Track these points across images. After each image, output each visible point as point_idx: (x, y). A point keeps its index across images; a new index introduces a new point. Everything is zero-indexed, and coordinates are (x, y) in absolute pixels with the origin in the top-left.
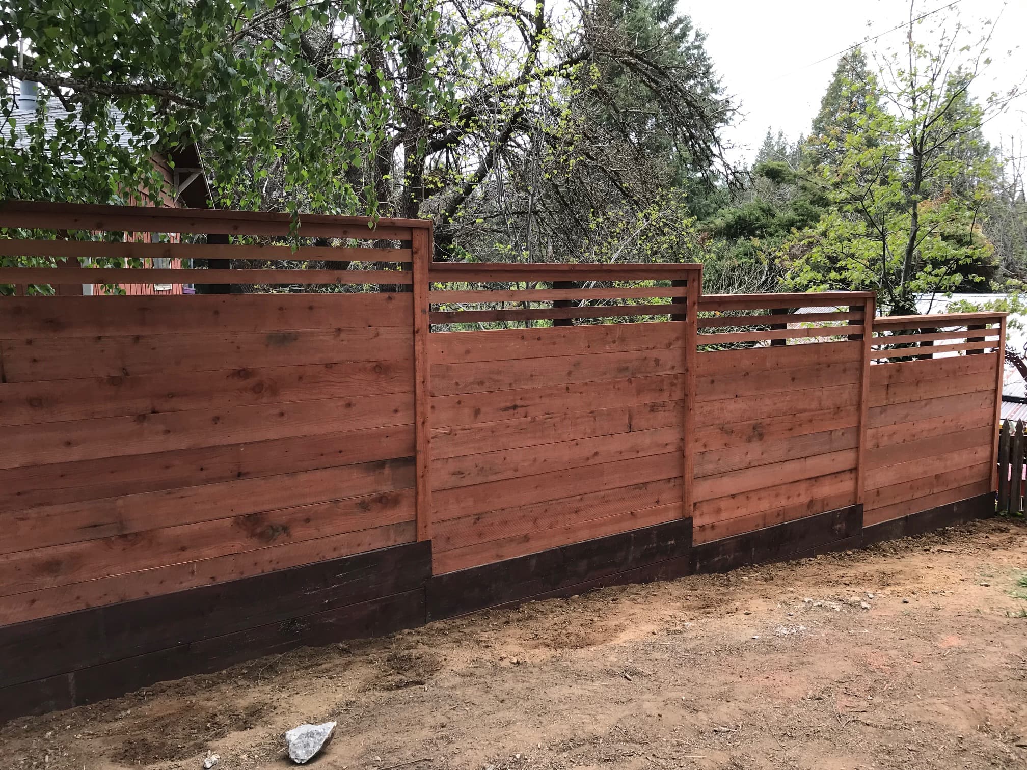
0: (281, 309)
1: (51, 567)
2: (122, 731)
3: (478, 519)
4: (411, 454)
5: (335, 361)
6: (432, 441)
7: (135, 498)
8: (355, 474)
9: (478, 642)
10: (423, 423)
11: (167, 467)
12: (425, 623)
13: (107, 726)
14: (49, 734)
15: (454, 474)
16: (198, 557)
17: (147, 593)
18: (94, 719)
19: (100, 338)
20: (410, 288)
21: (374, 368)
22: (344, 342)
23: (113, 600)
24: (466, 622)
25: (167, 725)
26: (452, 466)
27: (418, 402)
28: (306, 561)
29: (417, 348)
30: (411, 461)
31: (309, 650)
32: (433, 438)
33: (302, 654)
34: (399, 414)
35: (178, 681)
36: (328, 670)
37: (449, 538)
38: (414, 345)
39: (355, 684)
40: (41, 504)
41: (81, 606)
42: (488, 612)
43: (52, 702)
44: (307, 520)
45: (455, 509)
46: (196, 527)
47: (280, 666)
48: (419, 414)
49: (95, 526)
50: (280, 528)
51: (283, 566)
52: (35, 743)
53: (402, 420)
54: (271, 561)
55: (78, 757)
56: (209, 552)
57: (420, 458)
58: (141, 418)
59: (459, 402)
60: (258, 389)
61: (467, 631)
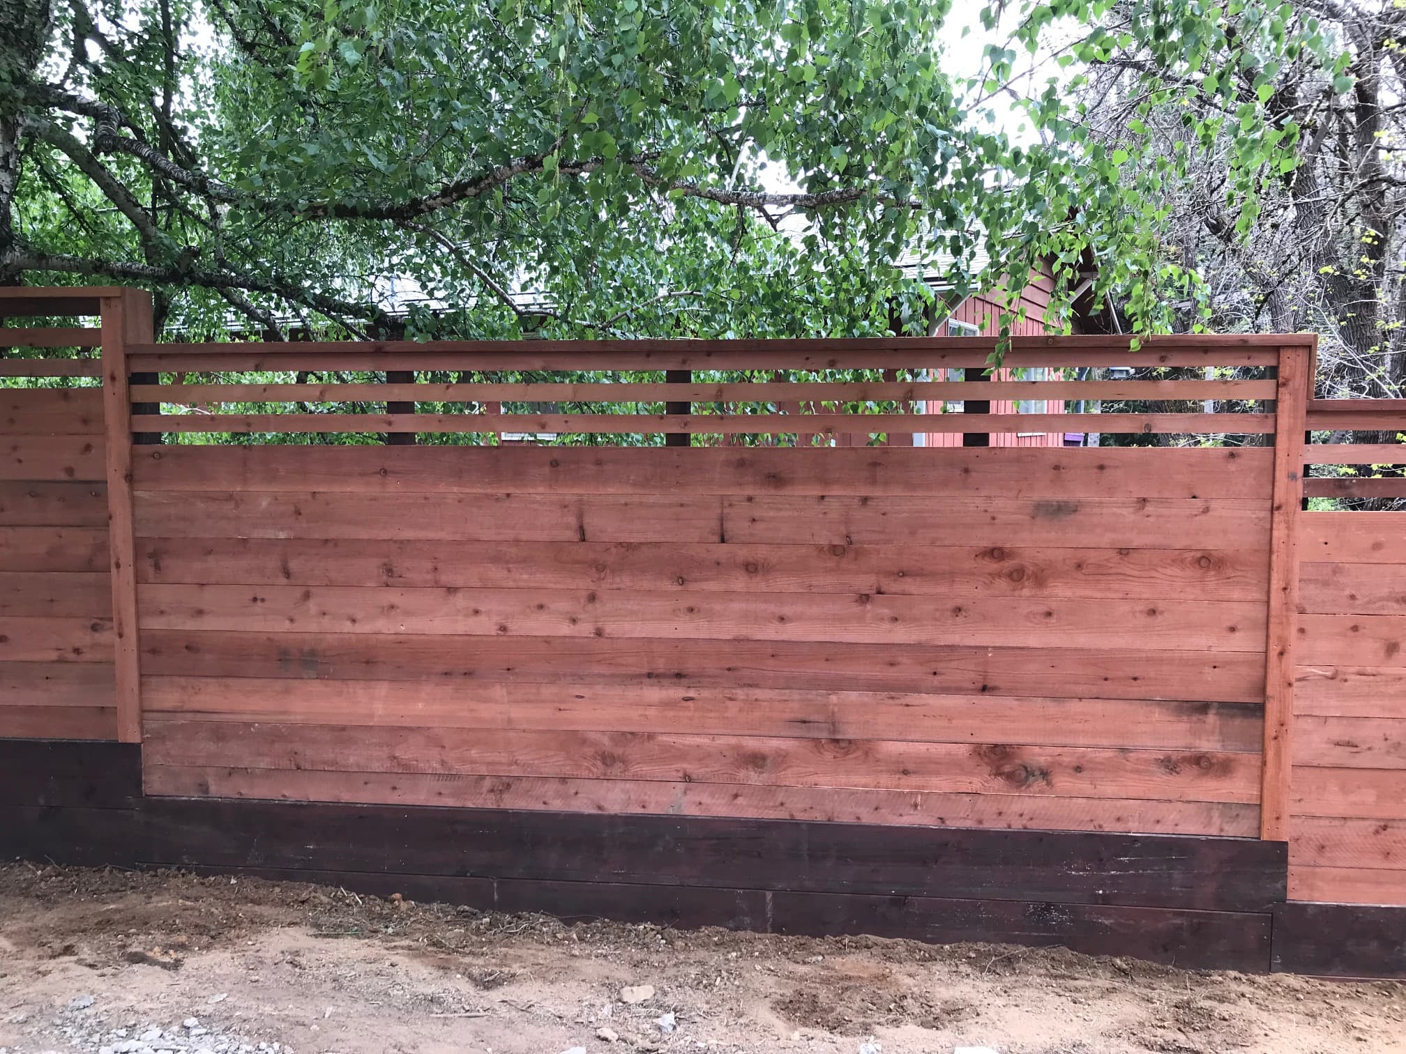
0: (1057, 468)
1: (756, 760)
2: (802, 979)
3: (1385, 828)
4: (1258, 700)
5: (1134, 545)
6: (1296, 684)
7: (853, 696)
8: (1157, 714)
9: (1348, 1028)
10: (1281, 654)
11: (892, 665)
12: (1268, 970)
13: (791, 967)
14: (734, 954)
15: (1338, 744)
16: (923, 787)
17: (858, 818)
18: (786, 954)
19: (823, 497)
20: (1271, 440)
21: (1199, 561)
22: (1152, 519)
23: (819, 817)
24: (1344, 990)
25: (847, 989)
26: (1336, 731)
27: (1272, 620)
28: (1073, 827)
29: (1275, 533)
30: (1256, 710)
31: (1069, 954)
32: (1300, 680)
33: (1057, 956)
34: (1237, 634)
35: (888, 941)
36: (1077, 990)
37: (1323, 847)
38: (1271, 529)
39: (1105, 1022)
40: (750, 686)
41: (782, 815)
42: (1394, 987)
43: (747, 920)
44: (1078, 769)
45: (1334, 801)
46: (922, 747)
47: (1021, 964)
48: (1273, 640)
49: (804, 722)
50: (1037, 773)
51: (1037, 826)
52: (716, 958)
53: (1244, 644)
54: (1021, 815)
55: (747, 989)
56: (940, 784)
57: (1272, 709)
58: (864, 599)
59: (1355, 628)
60: (1017, 576)
61: (1338, 1004)
